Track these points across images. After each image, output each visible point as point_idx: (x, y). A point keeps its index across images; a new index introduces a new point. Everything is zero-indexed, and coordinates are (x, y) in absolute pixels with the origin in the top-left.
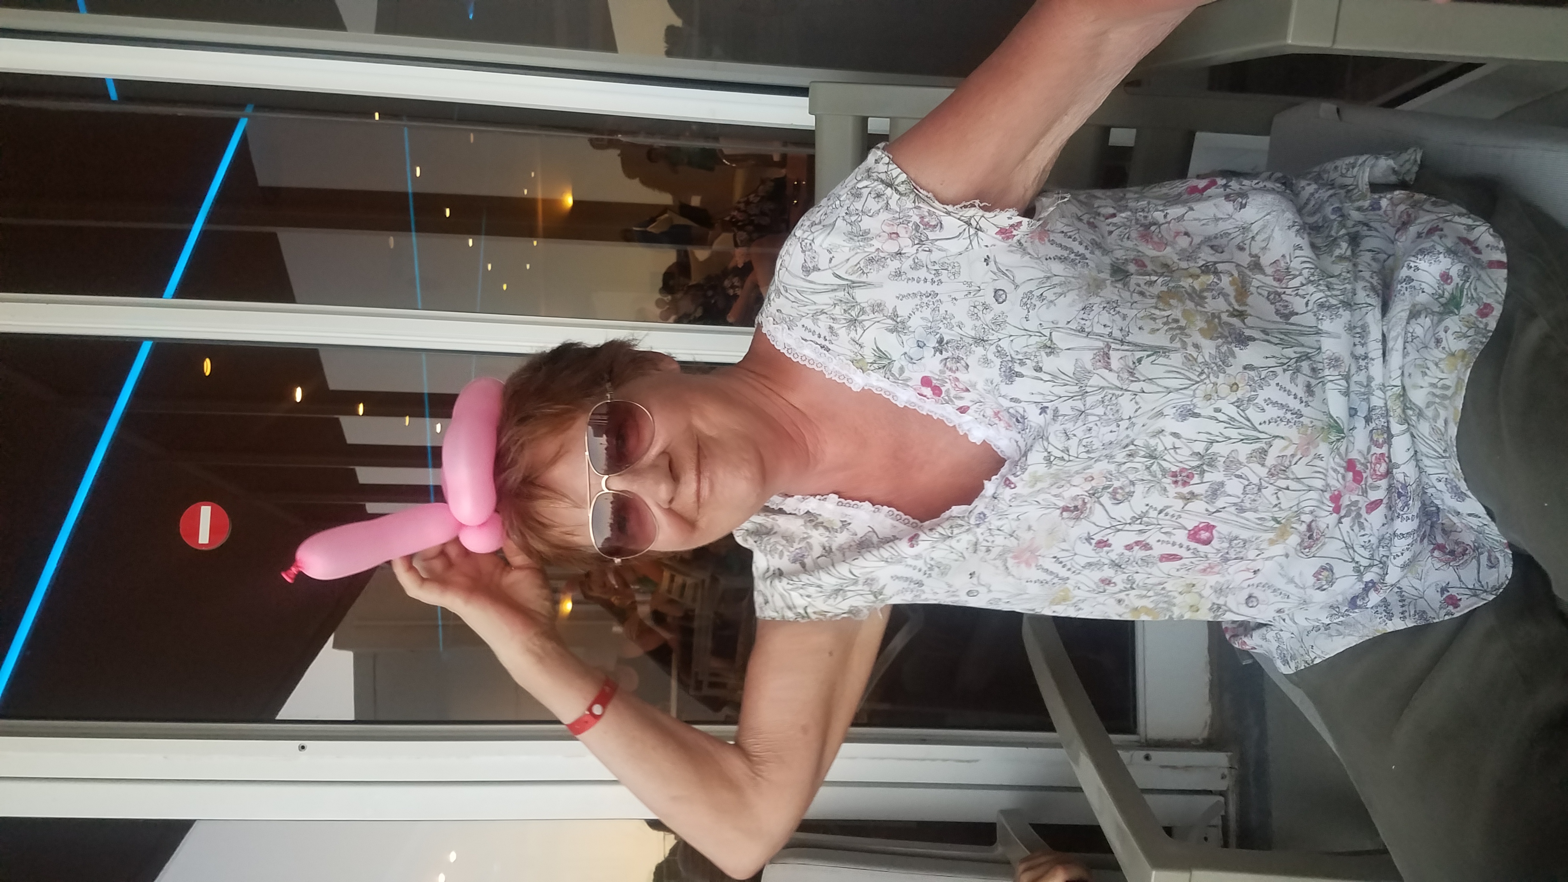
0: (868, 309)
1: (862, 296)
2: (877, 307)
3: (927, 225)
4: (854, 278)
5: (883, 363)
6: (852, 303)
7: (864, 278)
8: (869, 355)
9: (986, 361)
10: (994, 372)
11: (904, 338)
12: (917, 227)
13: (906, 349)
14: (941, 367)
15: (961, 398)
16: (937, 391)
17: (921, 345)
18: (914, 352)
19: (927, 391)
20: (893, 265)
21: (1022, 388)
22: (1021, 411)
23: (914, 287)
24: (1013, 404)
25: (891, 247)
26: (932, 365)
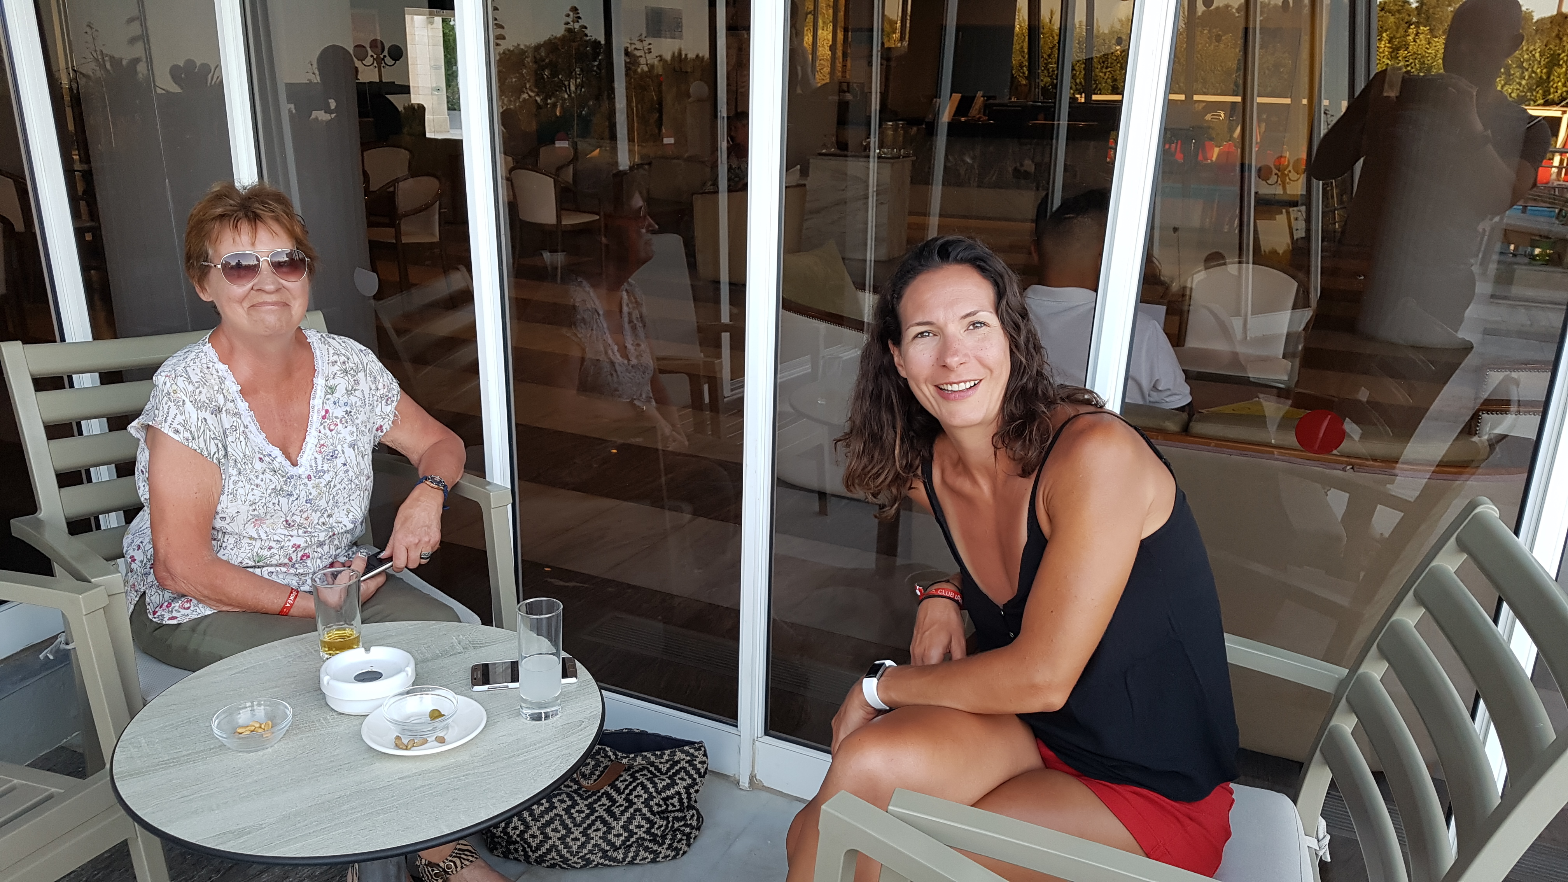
0: (355, 378)
1: (361, 375)
2: (357, 382)
3: (387, 400)
4: (368, 371)
5: (332, 390)
6: (357, 372)
7: (368, 375)
8: (332, 382)
9: (352, 433)
10: (349, 439)
11: (346, 396)
12: (387, 396)
13: (341, 399)
14: (340, 416)
15: (325, 429)
16: (324, 417)
17: (346, 404)
18: (341, 403)
19: (323, 413)
20: (373, 387)
21: (349, 452)
22: (339, 455)
23: (367, 396)
24: (341, 451)
25: (380, 386)
26: (339, 412)
